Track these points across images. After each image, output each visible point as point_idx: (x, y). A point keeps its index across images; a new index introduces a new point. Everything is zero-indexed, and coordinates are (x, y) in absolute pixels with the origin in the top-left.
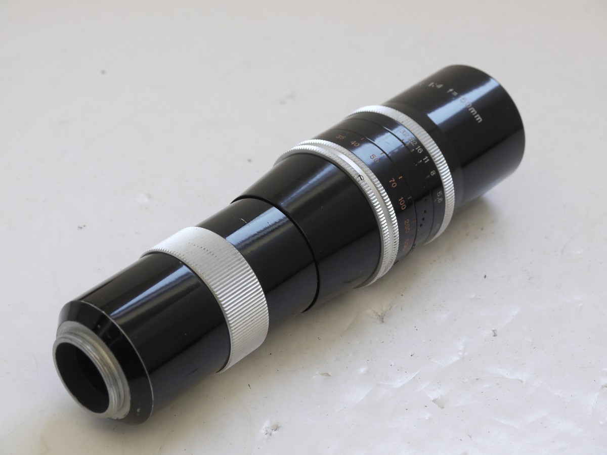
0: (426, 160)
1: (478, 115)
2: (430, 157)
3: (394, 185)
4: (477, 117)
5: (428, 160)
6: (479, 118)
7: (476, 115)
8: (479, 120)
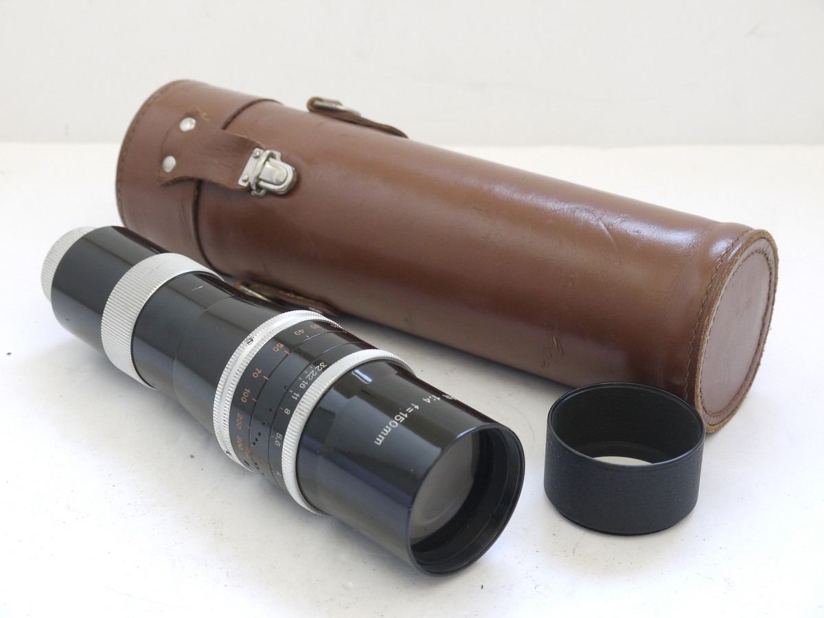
0: (295, 396)
1: (383, 438)
2: (299, 399)
3: (255, 375)
4: (381, 439)
5: (296, 398)
6: (381, 441)
7: (383, 435)
8: (379, 442)
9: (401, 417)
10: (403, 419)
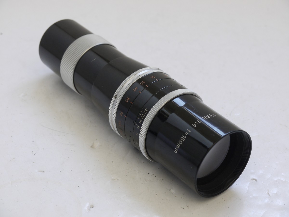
9: (183, 139)
10: (184, 139)
